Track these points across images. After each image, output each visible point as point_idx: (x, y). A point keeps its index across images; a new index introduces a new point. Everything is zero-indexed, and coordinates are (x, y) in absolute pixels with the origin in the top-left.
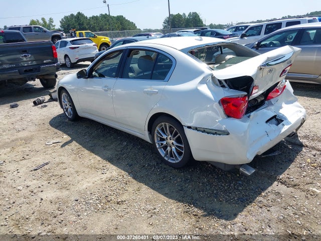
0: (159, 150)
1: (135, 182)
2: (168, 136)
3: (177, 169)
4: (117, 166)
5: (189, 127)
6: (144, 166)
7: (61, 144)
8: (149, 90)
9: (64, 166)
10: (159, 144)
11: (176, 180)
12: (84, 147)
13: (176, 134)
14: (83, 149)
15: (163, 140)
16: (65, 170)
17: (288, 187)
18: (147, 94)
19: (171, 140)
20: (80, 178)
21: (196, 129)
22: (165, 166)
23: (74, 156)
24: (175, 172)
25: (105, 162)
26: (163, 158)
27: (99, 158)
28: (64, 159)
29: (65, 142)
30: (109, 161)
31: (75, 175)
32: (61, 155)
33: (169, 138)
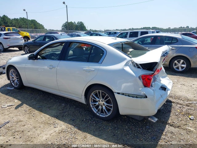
0: (92, 108)
1: (81, 132)
2: (101, 99)
3: (106, 121)
4: (63, 121)
5: (119, 93)
6: (83, 120)
7: (15, 107)
8: (87, 69)
9: (23, 123)
10: (92, 104)
11: (108, 129)
12: (34, 108)
13: (107, 97)
14: (34, 110)
15: (96, 102)
16: (25, 127)
17: (175, 128)
18: (86, 71)
19: (102, 101)
20: (38, 132)
21: (123, 94)
22: (97, 120)
23: (28, 115)
24: (105, 123)
25: (53, 119)
26: (96, 114)
27: (48, 116)
28: (21, 118)
29: (17, 105)
30: (56, 118)
31: (34, 130)
32: (17, 115)
33: (101, 100)
